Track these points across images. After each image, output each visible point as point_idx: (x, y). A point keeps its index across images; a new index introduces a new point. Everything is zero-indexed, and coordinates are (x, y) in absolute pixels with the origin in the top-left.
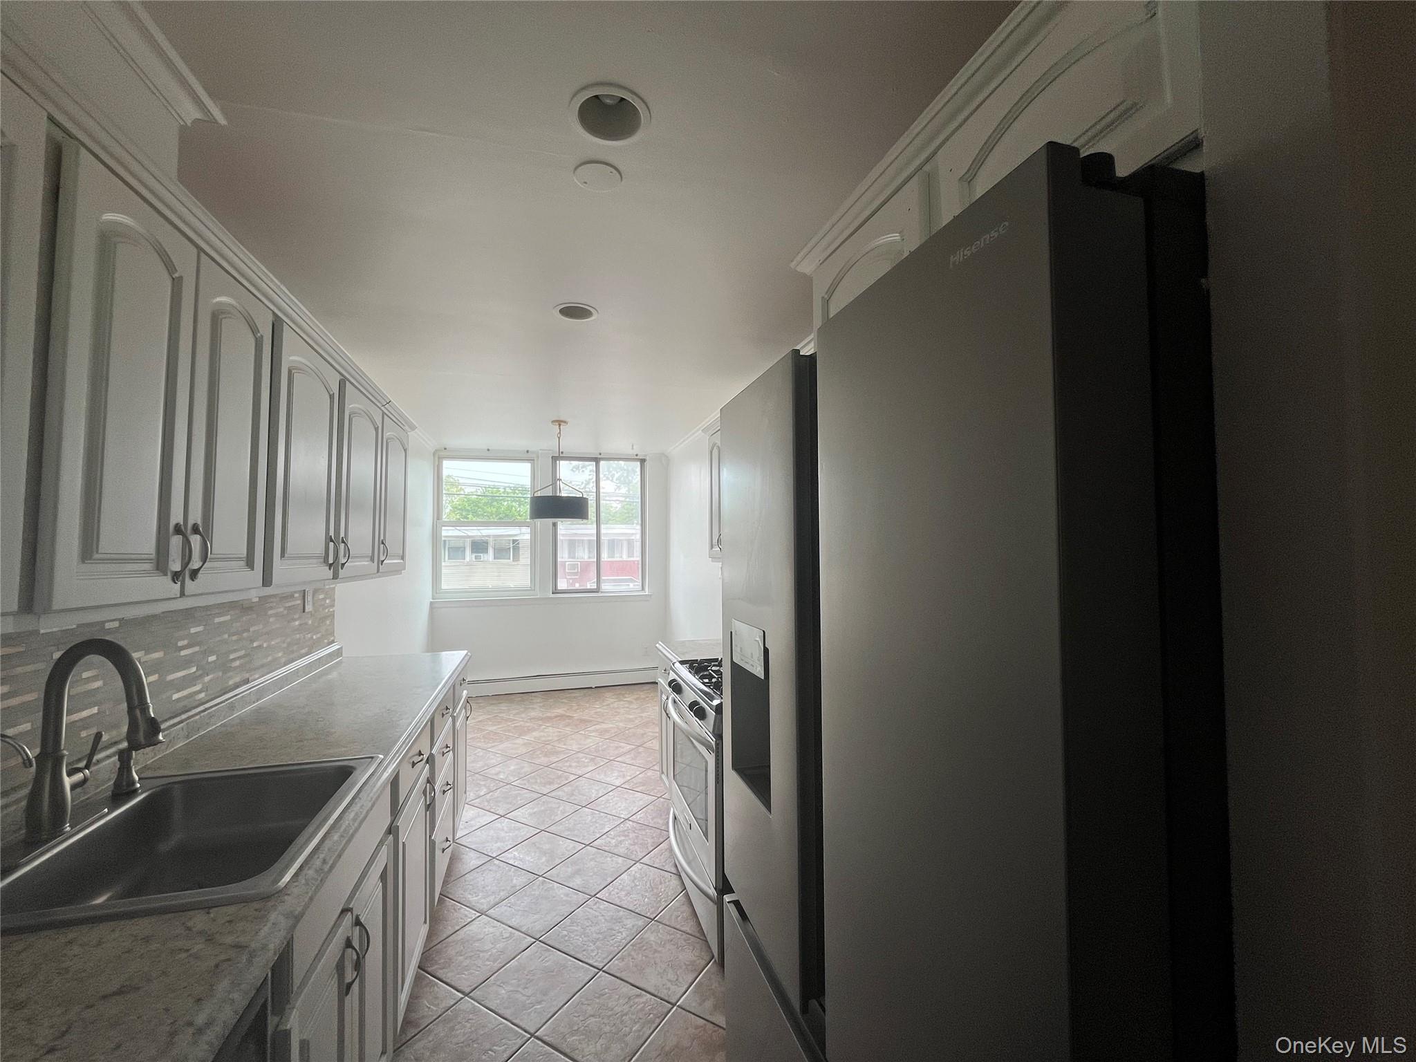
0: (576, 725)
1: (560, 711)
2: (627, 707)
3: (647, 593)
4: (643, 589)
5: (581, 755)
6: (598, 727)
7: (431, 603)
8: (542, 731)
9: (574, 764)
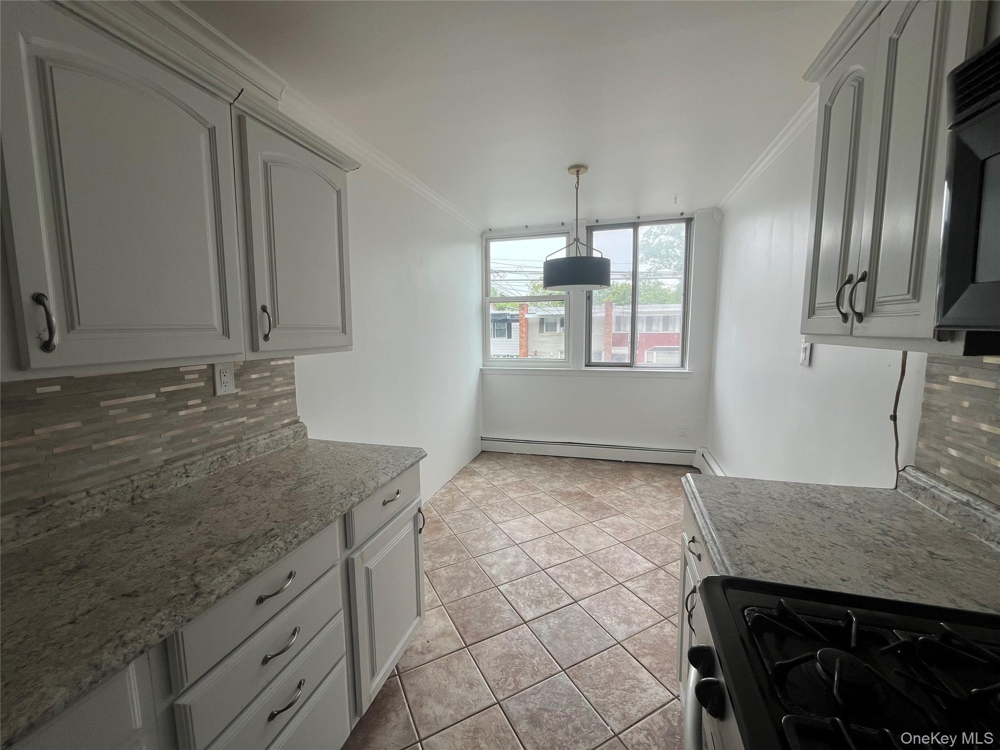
0: (593, 512)
1: (582, 486)
2: (655, 497)
3: (687, 371)
4: (683, 366)
5: (585, 562)
6: (615, 519)
7: (481, 370)
8: (556, 512)
9: (573, 576)
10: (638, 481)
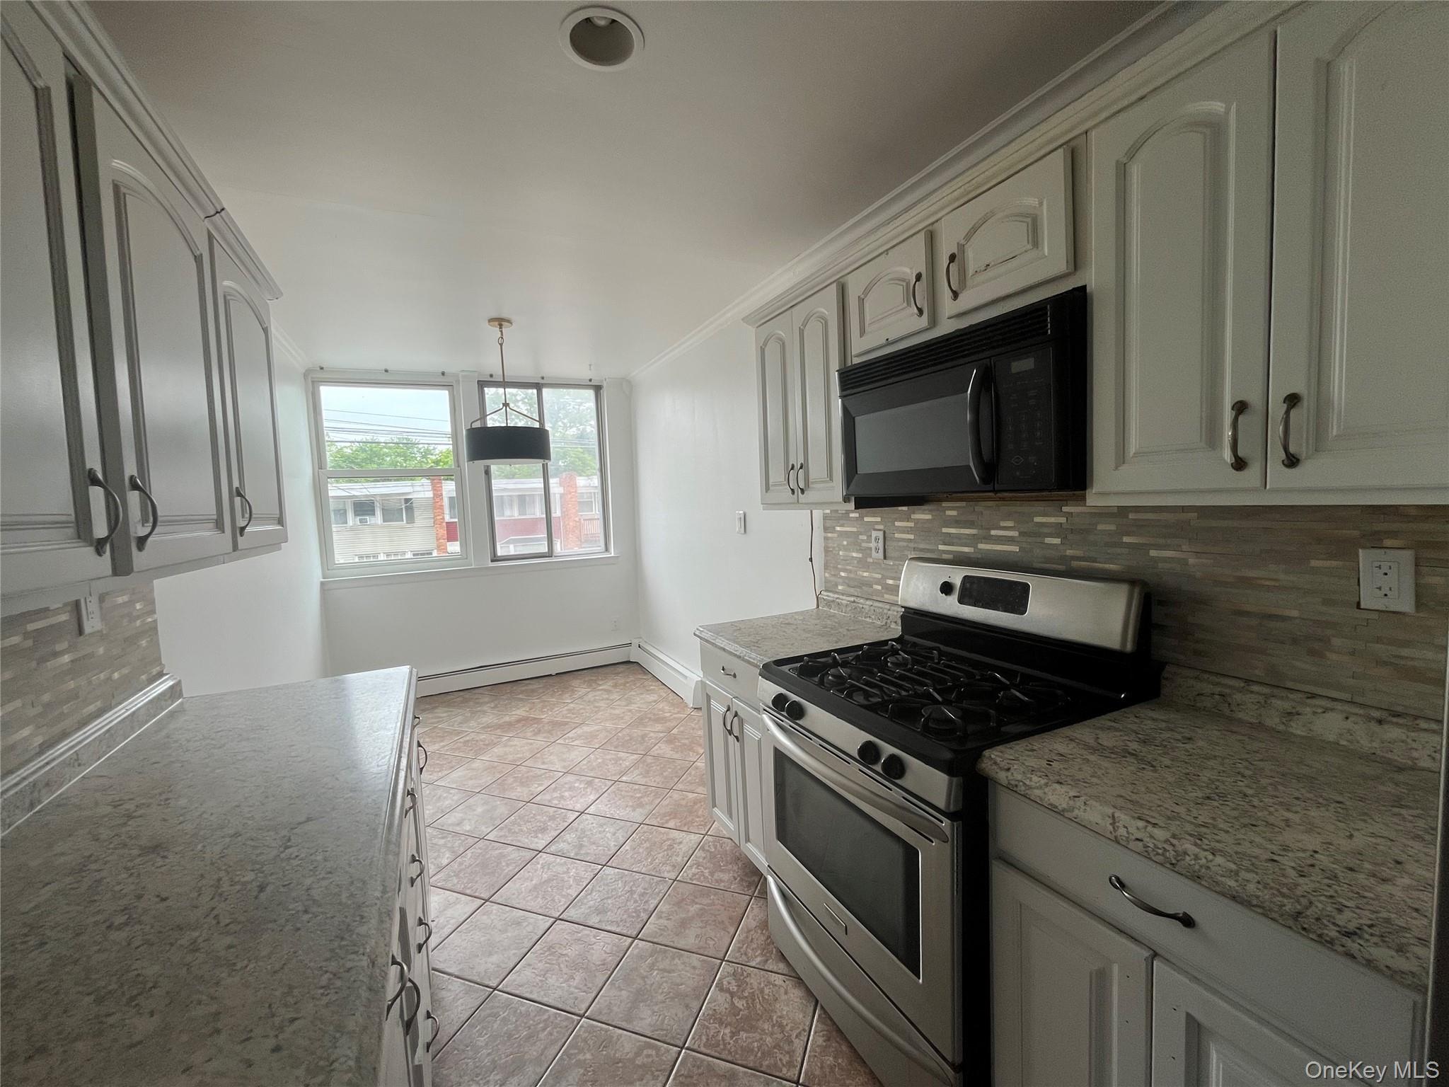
3: (613, 555)
4: (607, 550)
7: (322, 584)
10: (580, 688)
